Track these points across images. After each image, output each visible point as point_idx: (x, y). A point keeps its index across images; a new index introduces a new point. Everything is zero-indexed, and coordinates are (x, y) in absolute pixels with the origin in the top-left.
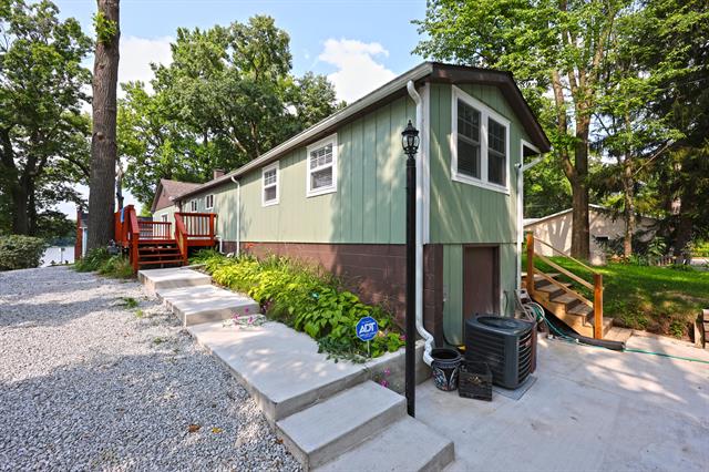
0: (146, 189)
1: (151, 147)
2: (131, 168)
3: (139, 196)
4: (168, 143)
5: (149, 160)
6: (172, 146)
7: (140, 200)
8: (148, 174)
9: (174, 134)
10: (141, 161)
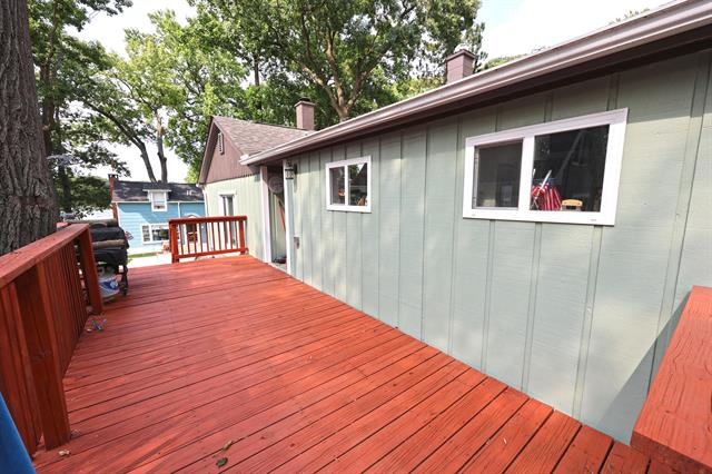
0: (191, 148)
1: (191, 96)
2: (173, 123)
3: (184, 156)
4: (209, 89)
5: (190, 113)
6: (215, 92)
7: (185, 161)
8: (191, 130)
9: (215, 77)
10: (182, 114)
